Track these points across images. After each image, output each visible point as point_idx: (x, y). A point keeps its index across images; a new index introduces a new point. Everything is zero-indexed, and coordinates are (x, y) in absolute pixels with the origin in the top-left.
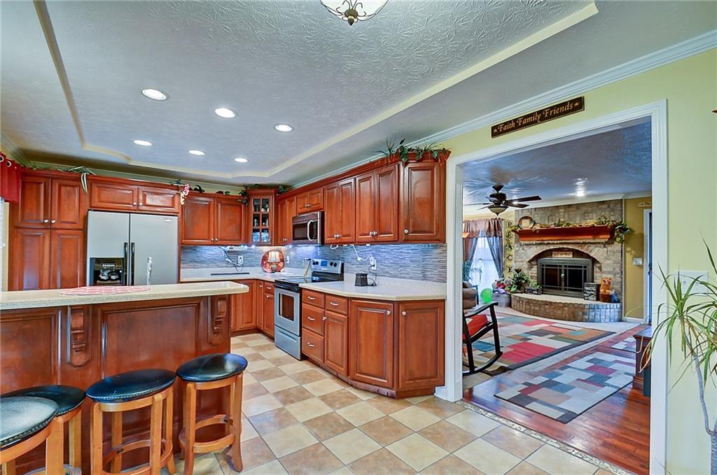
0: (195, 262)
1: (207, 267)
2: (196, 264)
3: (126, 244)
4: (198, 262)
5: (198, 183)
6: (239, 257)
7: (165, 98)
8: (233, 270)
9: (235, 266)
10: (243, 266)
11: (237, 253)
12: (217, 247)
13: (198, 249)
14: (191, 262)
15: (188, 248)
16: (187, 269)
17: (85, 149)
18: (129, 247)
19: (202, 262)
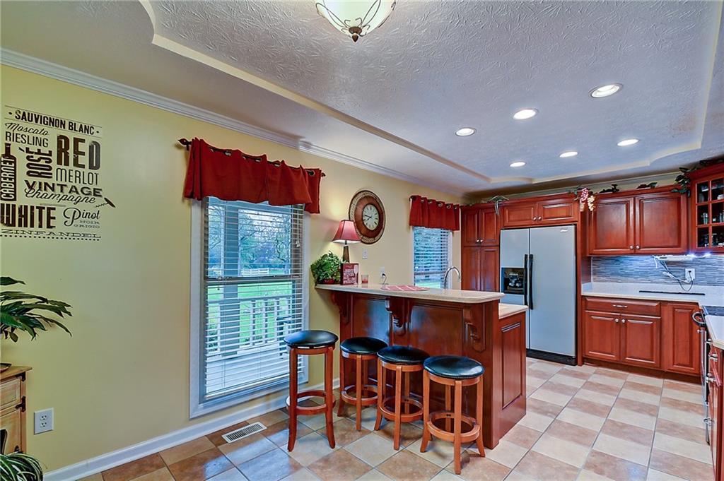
0: (619, 275)
1: (634, 282)
2: (619, 277)
3: (526, 256)
4: (622, 275)
5: (614, 182)
6: (687, 270)
7: (473, 131)
8: (677, 288)
9: (679, 282)
10: (692, 283)
11: (683, 264)
12: (649, 257)
13: (622, 260)
14: (612, 274)
15: (609, 259)
16: (607, 283)
17: (492, 182)
18: (529, 259)
19: (628, 275)
